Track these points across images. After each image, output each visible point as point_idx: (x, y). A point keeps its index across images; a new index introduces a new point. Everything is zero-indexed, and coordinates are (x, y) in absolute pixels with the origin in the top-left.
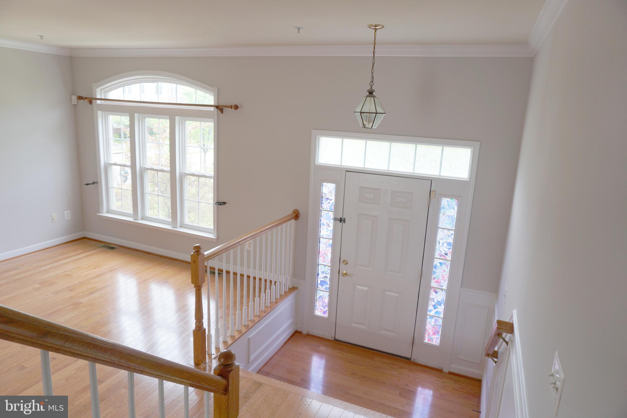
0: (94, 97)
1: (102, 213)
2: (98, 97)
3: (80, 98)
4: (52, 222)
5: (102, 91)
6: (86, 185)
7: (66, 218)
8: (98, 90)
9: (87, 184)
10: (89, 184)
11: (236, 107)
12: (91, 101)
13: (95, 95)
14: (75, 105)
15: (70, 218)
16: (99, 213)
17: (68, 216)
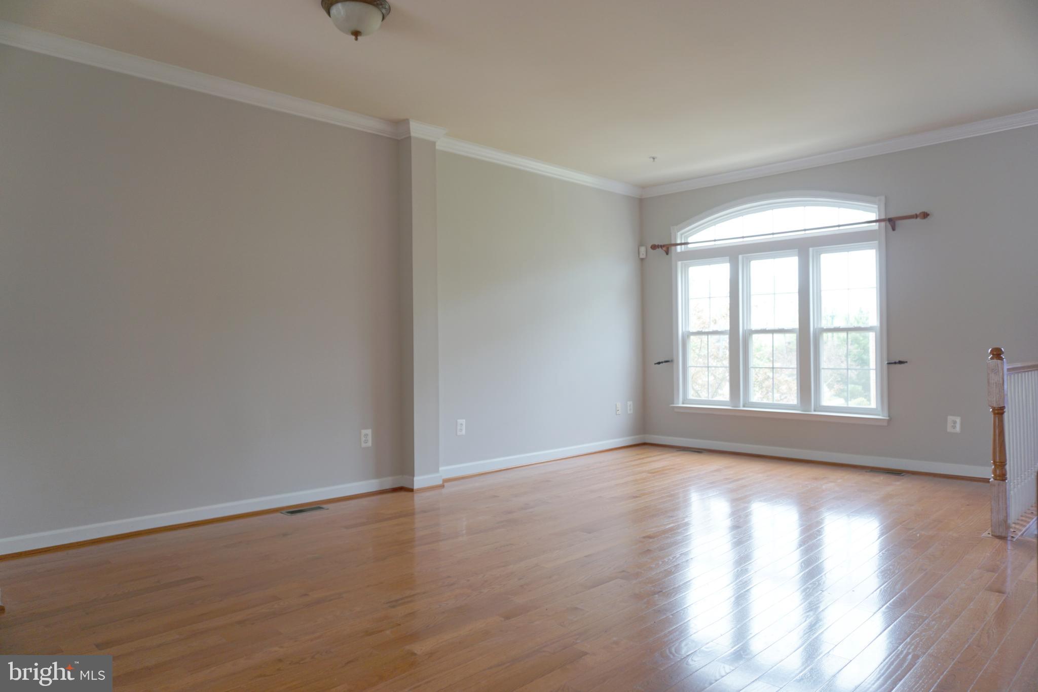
0: (673, 242)
1: (678, 404)
2: (679, 242)
3: (654, 247)
4: (616, 415)
5: (683, 236)
6: (657, 365)
7: (629, 412)
8: (679, 234)
9: (659, 363)
10: (662, 362)
11: (925, 215)
12: (667, 248)
13: (676, 239)
14: (642, 259)
15: (632, 412)
16: (673, 404)
17: (630, 410)
